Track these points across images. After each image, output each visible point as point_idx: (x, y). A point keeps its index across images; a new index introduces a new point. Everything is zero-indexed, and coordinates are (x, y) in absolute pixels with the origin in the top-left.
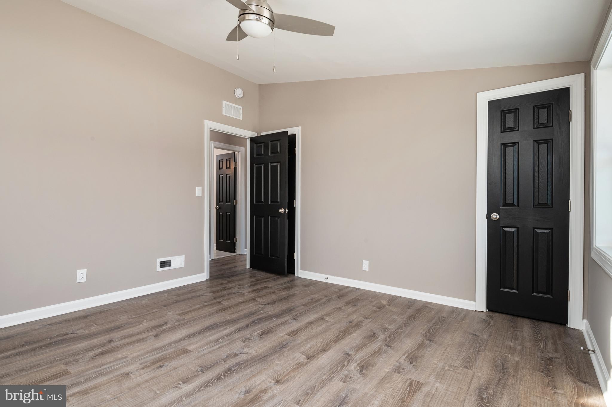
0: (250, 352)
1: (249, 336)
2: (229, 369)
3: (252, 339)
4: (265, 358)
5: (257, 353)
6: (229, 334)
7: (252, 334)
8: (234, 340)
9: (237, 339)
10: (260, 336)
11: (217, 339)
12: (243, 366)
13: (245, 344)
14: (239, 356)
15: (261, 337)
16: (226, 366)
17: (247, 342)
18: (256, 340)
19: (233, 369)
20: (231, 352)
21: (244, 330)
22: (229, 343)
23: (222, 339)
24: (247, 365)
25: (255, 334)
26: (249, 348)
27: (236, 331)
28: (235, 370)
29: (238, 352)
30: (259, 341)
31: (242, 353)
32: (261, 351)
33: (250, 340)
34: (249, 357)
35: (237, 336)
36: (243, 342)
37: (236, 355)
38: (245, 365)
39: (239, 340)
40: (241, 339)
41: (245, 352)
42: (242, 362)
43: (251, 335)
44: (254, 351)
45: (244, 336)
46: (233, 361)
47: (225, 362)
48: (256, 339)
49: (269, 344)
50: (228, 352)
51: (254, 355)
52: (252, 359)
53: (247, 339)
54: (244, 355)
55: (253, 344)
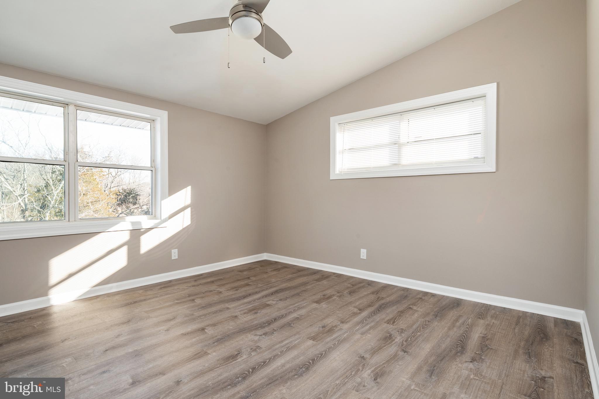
0: (252, 336)
1: (252, 353)
2: (269, 324)
3: (249, 350)
4: (240, 331)
5: (247, 335)
6: (277, 357)
7: (248, 356)
8: (269, 349)
9: (266, 351)
10: (239, 354)
11: (288, 351)
12: (259, 326)
13: (257, 344)
14: (263, 333)
15: (239, 351)
16: (273, 326)
17: (256, 346)
18: (245, 348)
19: (267, 324)
20: (270, 336)
21: (259, 363)
22: (274, 346)
23: (283, 351)
24: (255, 326)
25: (245, 357)
26: (254, 340)
27: (268, 362)
28: (265, 324)
29: (264, 336)
30: (242, 347)
31: (260, 335)
32: (243, 337)
33: (252, 349)
34: (254, 332)
35: (267, 355)
36: (259, 346)
37: (265, 334)
38: (257, 327)
39: (264, 349)
40: (262, 350)
41: (257, 336)
42: (260, 328)
43: (250, 354)
44: (248, 337)
45: (258, 354)
46: (267, 329)
47: (274, 329)
48: (244, 350)
49: (233, 343)
50: (272, 336)
51: (249, 333)
52: (252, 331)
53: (255, 350)
54: (258, 334)
55: (249, 344)
